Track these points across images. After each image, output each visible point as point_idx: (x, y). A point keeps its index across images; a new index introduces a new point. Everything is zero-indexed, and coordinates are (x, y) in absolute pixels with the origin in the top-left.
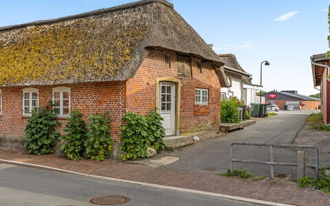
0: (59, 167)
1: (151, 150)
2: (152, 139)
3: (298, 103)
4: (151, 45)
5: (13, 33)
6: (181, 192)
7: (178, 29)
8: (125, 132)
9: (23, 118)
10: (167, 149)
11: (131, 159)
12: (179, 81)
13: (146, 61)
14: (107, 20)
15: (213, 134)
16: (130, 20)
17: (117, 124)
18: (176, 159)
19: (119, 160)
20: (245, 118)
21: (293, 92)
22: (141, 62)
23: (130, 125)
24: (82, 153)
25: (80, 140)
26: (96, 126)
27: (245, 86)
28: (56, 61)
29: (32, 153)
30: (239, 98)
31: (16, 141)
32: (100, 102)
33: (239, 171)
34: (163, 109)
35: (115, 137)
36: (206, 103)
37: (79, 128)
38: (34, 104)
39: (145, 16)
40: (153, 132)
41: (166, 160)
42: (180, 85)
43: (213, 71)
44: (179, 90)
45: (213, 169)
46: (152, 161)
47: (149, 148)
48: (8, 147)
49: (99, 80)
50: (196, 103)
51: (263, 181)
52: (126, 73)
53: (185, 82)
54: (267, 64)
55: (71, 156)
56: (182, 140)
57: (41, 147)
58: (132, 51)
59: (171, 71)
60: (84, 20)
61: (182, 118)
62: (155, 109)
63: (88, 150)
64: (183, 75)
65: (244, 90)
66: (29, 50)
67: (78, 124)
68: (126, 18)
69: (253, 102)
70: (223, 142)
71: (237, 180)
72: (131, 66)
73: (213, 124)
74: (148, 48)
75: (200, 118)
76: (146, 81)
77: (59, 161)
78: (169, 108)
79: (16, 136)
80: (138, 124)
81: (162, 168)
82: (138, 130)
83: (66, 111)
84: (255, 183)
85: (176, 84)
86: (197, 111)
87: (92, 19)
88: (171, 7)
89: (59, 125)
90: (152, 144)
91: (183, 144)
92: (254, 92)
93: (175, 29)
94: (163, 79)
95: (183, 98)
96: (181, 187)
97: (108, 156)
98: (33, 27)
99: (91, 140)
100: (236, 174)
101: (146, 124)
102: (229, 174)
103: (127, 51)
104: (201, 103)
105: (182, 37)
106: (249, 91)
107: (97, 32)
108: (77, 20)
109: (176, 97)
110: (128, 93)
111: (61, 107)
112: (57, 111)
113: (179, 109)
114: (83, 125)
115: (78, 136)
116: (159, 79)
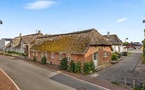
0: (68, 75)
1: (91, 72)
2: (91, 69)
3: (140, 47)
4: (91, 44)
5: (56, 37)
6: (99, 87)
7: (98, 37)
8: (84, 67)
9: (59, 60)
10: (95, 71)
11: (86, 74)
12: (99, 52)
13: (90, 48)
14: (79, 35)
15: (109, 65)
16: (85, 36)
17: (82, 65)
18: (98, 75)
19: (83, 74)
20: (119, 57)
21: (138, 43)
22: (88, 49)
23: (86, 65)
24: (74, 71)
25: (73, 68)
26: (77, 65)
27: (120, 47)
28: (67, 47)
29: (62, 69)
30: (118, 51)
31: (58, 66)
32: (78, 59)
33: (116, 82)
34: (94, 59)
35: (82, 68)
36: (107, 56)
37: (73, 65)
38: (62, 57)
39: (89, 35)
40: (92, 67)
41: (95, 75)
42: (99, 53)
43: (109, 47)
44: (99, 54)
45: (108, 80)
46: (92, 75)
47: (91, 71)
48: (56, 67)
49: (78, 54)
50: (104, 57)
51: (123, 86)
52: (85, 52)
53: (101, 52)
54: (127, 39)
55: (71, 72)
56: (100, 68)
57: (64, 68)
58: (86, 46)
59: (97, 49)
60: (73, 35)
61: (100, 61)
62: (92, 60)
63: (75, 71)
64: (100, 50)
65: (119, 48)
66: (60, 43)
67: (72, 64)
68: (84, 35)
69: (123, 51)
70: (112, 68)
71: (115, 85)
72: (86, 50)
73: (109, 62)
74: (90, 45)
75: (105, 61)
76: (90, 53)
77: (68, 73)
78: (96, 59)
79: (57, 64)
80: (88, 65)
81: (94, 78)
82: (88, 67)
83: (69, 60)
84: (120, 87)
85: (98, 52)
86: (104, 59)
87: (75, 35)
88: (96, 31)
89: (68, 63)
90: (92, 70)
91: (100, 69)
92: (123, 48)
93: (98, 38)
94: (94, 52)
95: (100, 56)
96: (100, 86)
97: (80, 72)
98: (61, 36)
99: (76, 68)
100: (115, 83)
101: (90, 65)
102: (113, 83)
103: (85, 46)
104: (105, 56)
105: (99, 40)
106: (121, 48)
107: (77, 39)
108: (71, 35)
109: (98, 56)
110: (85, 57)
111: (68, 59)
112: (67, 59)
113: (99, 59)
114: (74, 64)
115: (73, 67)
116: (93, 52)
